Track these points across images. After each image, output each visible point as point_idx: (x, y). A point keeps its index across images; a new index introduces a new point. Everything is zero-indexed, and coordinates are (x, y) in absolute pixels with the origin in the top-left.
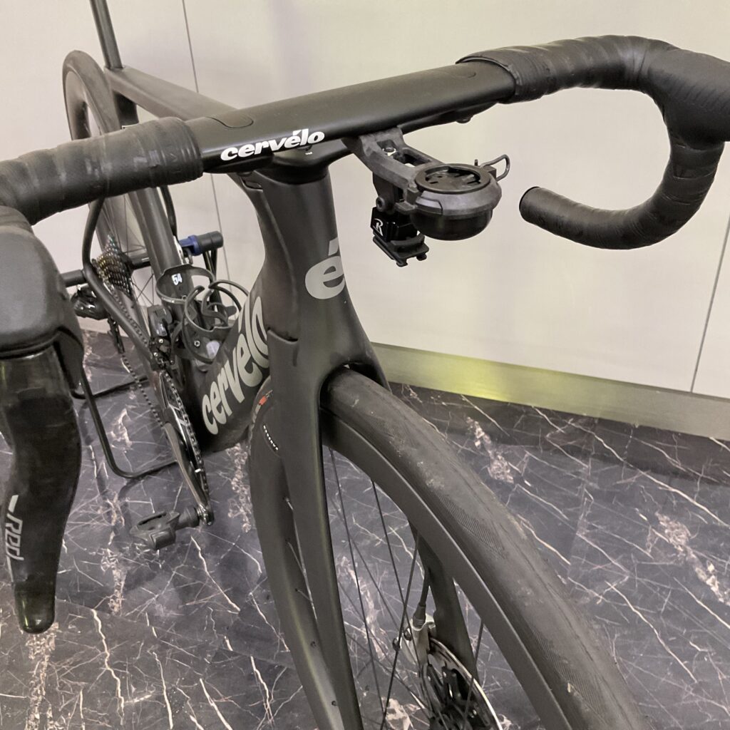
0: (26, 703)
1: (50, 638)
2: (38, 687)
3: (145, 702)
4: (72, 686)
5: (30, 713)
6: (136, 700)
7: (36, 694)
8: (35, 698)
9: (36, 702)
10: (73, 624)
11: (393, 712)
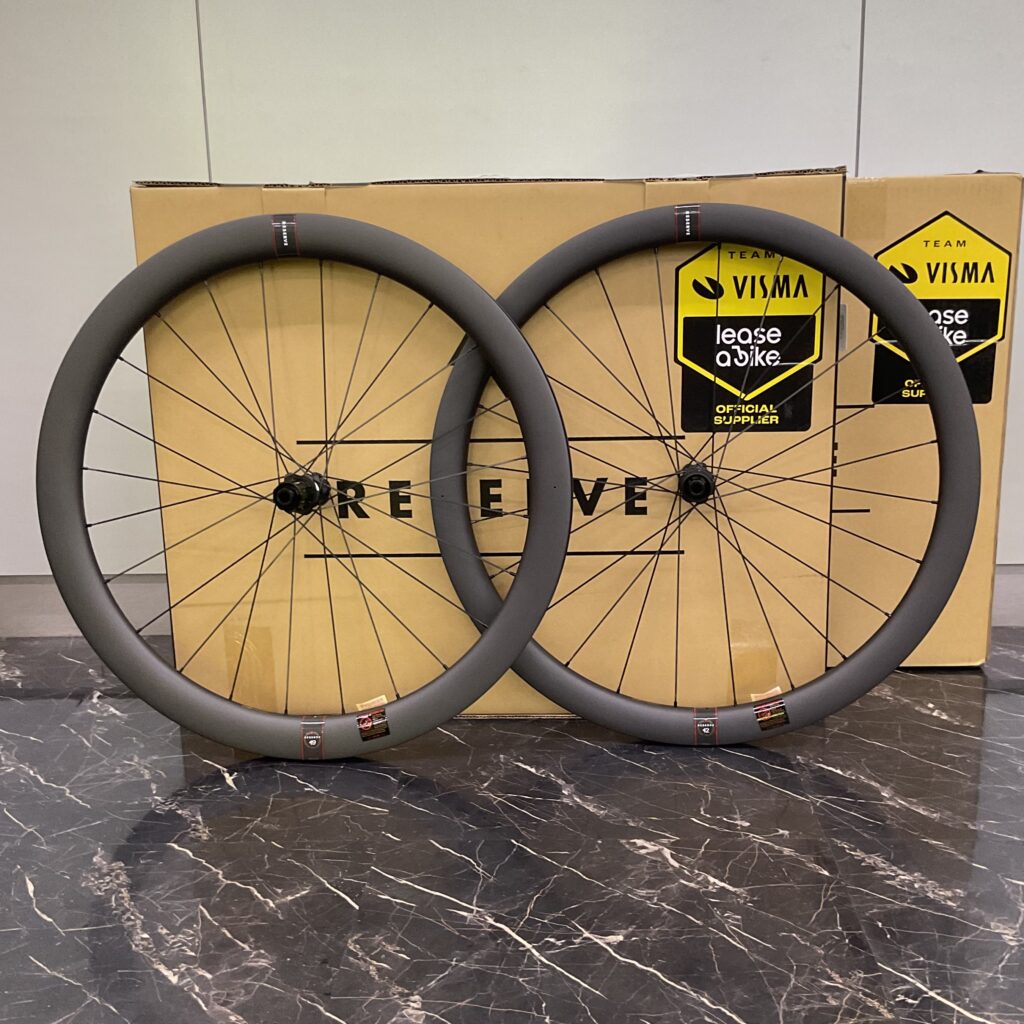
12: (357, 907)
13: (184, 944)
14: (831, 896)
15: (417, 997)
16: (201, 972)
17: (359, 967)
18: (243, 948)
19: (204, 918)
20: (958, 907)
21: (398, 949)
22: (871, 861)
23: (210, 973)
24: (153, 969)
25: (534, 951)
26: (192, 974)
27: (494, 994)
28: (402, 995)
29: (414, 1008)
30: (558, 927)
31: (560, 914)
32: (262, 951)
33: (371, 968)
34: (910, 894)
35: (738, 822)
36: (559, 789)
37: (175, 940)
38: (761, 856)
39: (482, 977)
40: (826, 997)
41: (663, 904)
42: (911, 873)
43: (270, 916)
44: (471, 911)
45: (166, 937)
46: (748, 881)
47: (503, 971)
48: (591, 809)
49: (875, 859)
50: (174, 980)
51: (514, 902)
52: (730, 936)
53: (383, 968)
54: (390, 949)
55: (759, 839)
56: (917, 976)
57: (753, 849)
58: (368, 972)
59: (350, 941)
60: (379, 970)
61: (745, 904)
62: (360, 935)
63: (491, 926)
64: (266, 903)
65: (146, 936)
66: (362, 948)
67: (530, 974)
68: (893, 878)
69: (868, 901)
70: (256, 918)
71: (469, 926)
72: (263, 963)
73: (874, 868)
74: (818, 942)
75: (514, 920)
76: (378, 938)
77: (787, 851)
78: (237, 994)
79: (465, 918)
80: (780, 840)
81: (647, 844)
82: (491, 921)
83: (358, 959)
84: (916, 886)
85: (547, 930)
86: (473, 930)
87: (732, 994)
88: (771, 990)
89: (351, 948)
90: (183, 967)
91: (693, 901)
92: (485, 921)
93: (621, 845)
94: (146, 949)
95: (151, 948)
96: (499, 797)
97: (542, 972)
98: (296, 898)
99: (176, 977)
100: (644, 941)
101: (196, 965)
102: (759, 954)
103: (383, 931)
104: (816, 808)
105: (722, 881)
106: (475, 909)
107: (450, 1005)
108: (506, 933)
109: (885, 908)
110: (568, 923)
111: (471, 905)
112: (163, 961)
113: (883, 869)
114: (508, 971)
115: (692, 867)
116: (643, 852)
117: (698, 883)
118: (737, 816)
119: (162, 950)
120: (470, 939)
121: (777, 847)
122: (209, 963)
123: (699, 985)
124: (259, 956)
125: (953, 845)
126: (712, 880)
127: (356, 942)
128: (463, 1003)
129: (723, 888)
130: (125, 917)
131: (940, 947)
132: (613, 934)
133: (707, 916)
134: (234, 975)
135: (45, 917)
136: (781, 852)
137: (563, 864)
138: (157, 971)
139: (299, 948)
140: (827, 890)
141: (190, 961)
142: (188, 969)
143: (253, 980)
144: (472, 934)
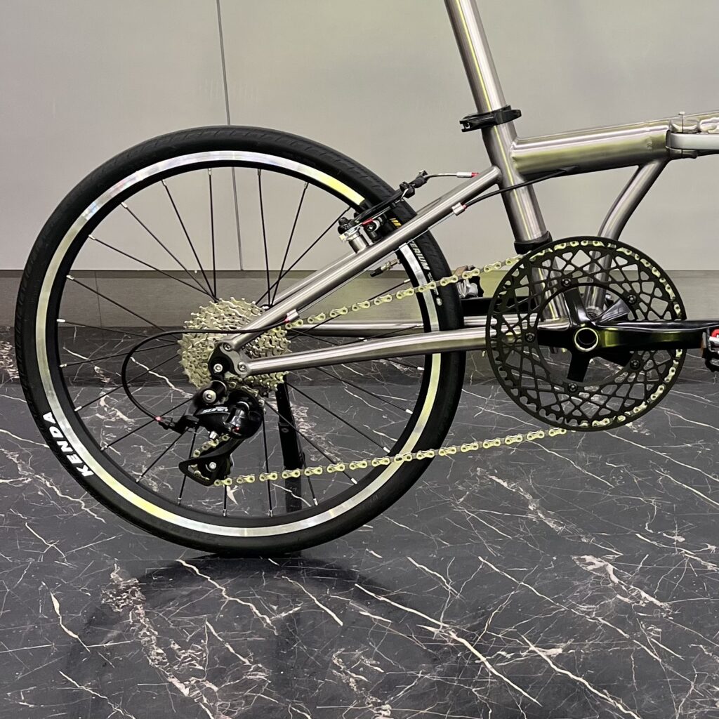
6: (284, 614)
12: (341, 624)
13: (193, 659)
15: (387, 706)
16: (209, 685)
17: (340, 680)
18: (244, 663)
19: (210, 633)
21: (374, 662)
23: (216, 685)
24: (168, 682)
26: (200, 688)
28: (375, 704)
29: (384, 716)
31: (511, 629)
32: (260, 665)
33: (351, 680)
37: (186, 655)
43: (267, 632)
44: (437, 627)
45: (177, 651)
48: (551, 525)
50: (186, 692)
51: (475, 618)
52: (649, 648)
53: (361, 680)
54: (368, 662)
55: (689, 554)
57: (683, 565)
58: (348, 684)
59: (334, 656)
60: (357, 681)
62: (343, 649)
63: (454, 641)
64: (264, 619)
65: (160, 651)
66: (344, 662)
70: (255, 634)
71: (435, 641)
72: (261, 676)
75: (474, 635)
76: (358, 652)
77: (711, 566)
78: (239, 704)
79: (433, 633)
80: (707, 556)
82: (454, 636)
83: (340, 672)
86: (438, 644)
87: (642, 700)
89: (335, 662)
90: (193, 680)
92: (448, 637)
94: (161, 664)
95: (166, 663)
96: (472, 513)
98: (290, 614)
99: (188, 689)
101: (204, 679)
103: (363, 646)
106: (442, 624)
107: (414, 713)
108: (466, 648)
111: (439, 621)
112: (176, 675)
115: (629, 583)
116: (590, 568)
119: (174, 665)
120: (435, 653)
121: (703, 562)
122: (215, 677)
124: (257, 669)
126: (644, 595)
127: (339, 656)
128: (425, 711)
129: (651, 603)
130: (141, 633)
134: (235, 688)
136: (706, 567)
138: (171, 683)
139: (291, 662)
141: (198, 674)
142: (197, 682)
143: (253, 691)
144: (437, 648)
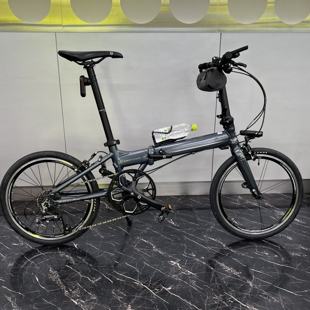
0: (61, 290)
1: (56, 275)
2: (62, 286)
3: (100, 280)
4: (73, 282)
5: (64, 292)
6: (97, 280)
7: (62, 287)
8: (63, 288)
9: (64, 289)
10: (62, 270)
11: (173, 263)
12: (112, 282)
13: (76, 294)
14: (214, 275)
15: (130, 306)
16: (82, 301)
17: (116, 298)
18: (90, 294)
19: (79, 286)
20: (240, 277)
22: (222, 265)
23: (84, 301)
25: (153, 292)
26: (80, 302)
27: (146, 304)
28: (126, 305)
29: (129, 308)
30: (157, 286)
31: (157, 282)
34: (230, 274)
35: (193, 255)
36: (152, 247)
37: (74, 293)
38: (199, 264)
39: (143, 300)
40: (214, 301)
41: (179, 279)
42: (230, 268)
43: (93, 285)
44: (137, 282)
45: (72, 292)
46: (196, 271)
47: (147, 298)
48: (160, 252)
49: (223, 265)
50: (76, 303)
51: (146, 279)
52: (194, 287)
53: (121, 298)
54: (122, 293)
55: (198, 260)
56: (233, 295)
57: (197, 263)
58: (118, 299)
59: (112, 291)
61: (196, 278)
62: (114, 290)
63: (143, 286)
64: (92, 282)
65: (67, 292)
66: (116, 293)
67: (153, 298)
68: (226, 269)
69: (222, 276)
70: (90, 286)
71: (138, 286)
72: (95, 298)
73: (222, 267)
74: (212, 287)
75: (147, 284)
76: (119, 290)
77: (204, 263)
78: (91, 306)
79: (137, 284)
80: (202, 260)
81: (174, 262)
83: (115, 296)
84: (232, 271)
85: (155, 287)
86: (139, 287)
87: (195, 302)
88: (203, 300)
90: (78, 300)
91: (185, 277)
92: (141, 285)
93: (168, 263)
94: (68, 295)
96: (139, 249)
97: (155, 298)
100: (176, 289)
102: (200, 291)
103: (119, 288)
104: (210, 251)
105: (191, 272)
106: (139, 282)
107: (137, 307)
108: (146, 288)
109: (225, 278)
110: (159, 284)
111: (137, 280)
112: (73, 299)
113: (225, 267)
114: (148, 298)
115: (184, 268)
116: (173, 264)
117: (186, 273)
118: (193, 253)
119: (72, 295)
120: (138, 290)
121: (202, 262)
122: (83, 298)
123: (188, 299)
124: (93, 296)
125: (239, 260)
126: (189, 272)
127: (114, 292)
128: (140, 307)
129: (191, 274)
130: (61, 286)
131: (237, 287)
132: (169, 287)
133: (188, 282)
134: (89, 302)
135: (43, 287)
136: (203, 263)
137: (156, 268)
138: (72, 301)
139: (102, 294)
140: (213, 273)
141: (78, 298)
142: (79, 300)
143: (94, 302)
144: (139, 288)
